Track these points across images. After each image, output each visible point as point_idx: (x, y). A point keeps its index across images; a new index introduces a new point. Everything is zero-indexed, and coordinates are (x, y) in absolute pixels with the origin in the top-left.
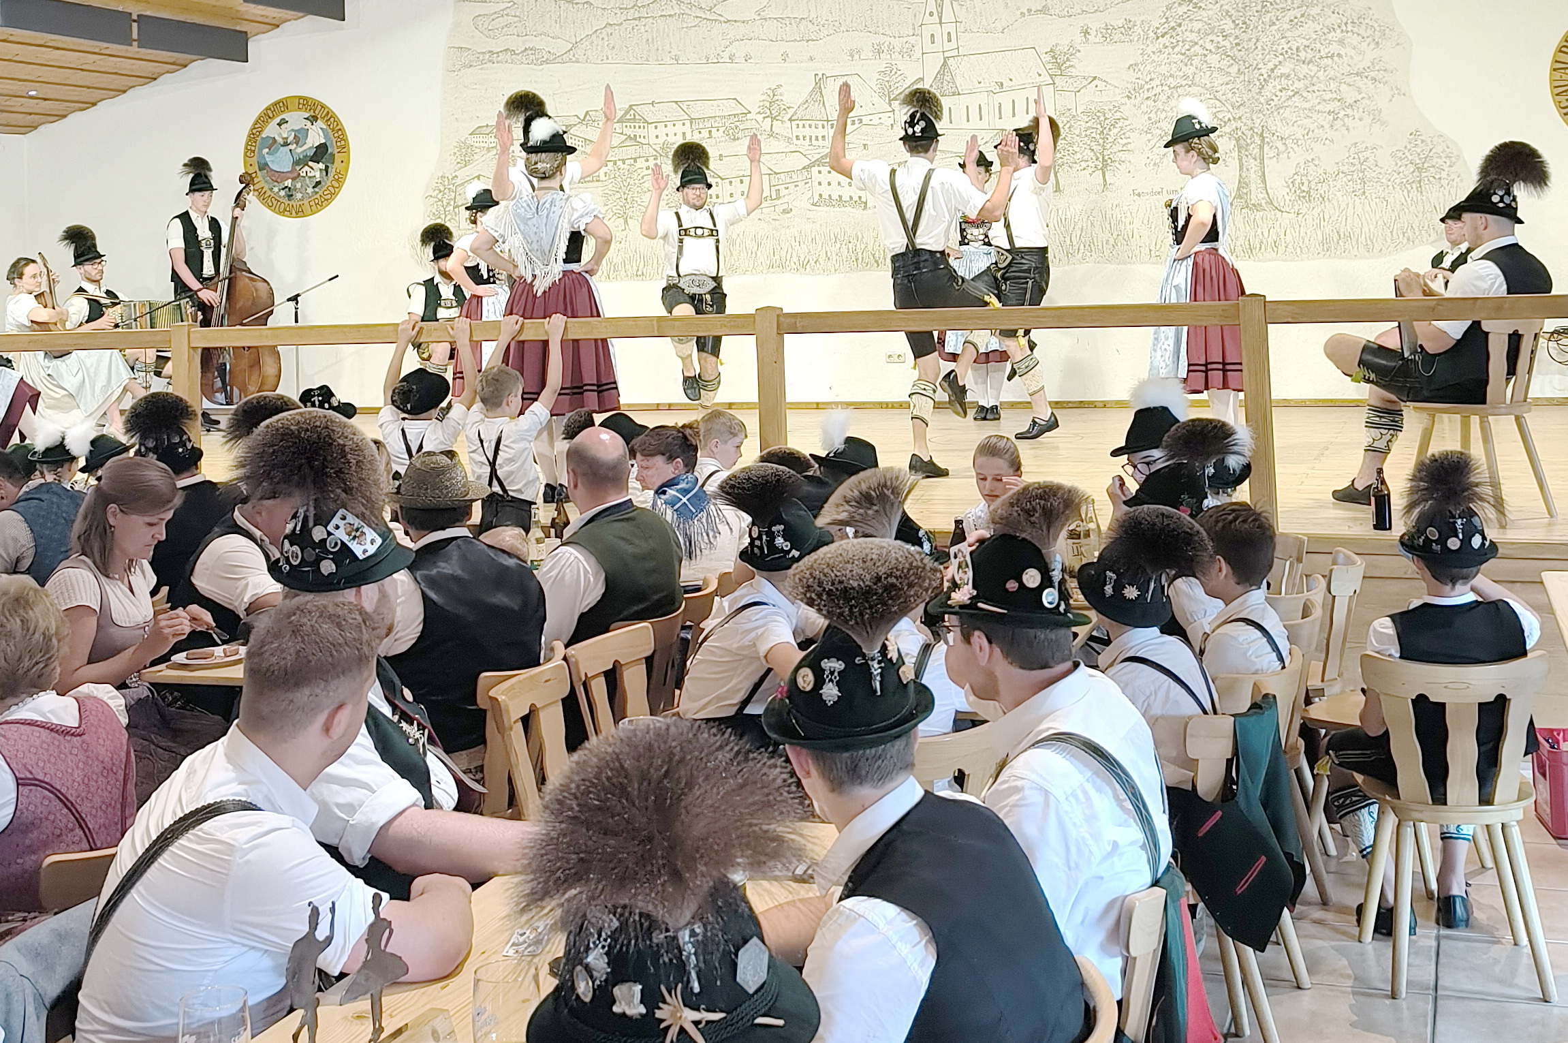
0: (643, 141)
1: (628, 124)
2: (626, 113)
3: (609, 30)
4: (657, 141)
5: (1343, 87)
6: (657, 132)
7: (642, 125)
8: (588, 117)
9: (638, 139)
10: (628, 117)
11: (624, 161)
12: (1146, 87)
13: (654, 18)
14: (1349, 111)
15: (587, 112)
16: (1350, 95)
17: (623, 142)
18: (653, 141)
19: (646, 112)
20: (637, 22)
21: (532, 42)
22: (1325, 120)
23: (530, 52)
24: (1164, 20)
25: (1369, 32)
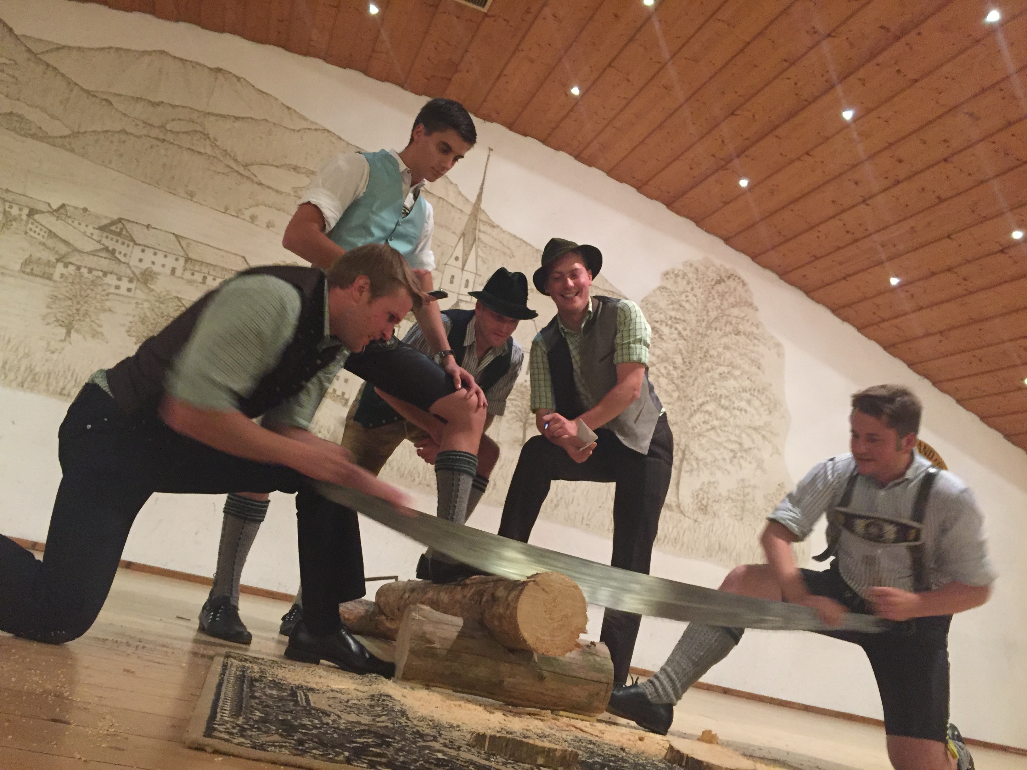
0: (123, 259)
1: (111, 236)
2: (113, 223)
3: (123, 137)
4: (139, 265)
5: (744, 436)
6: (141, 255)
7: (127, 242)
8: (62, 211)
9: (117, 255)
10: (113, 228)
11: (90, 270)
13: (180, 147)
14: (744, 454)
15: (63, 206)
16: (747, 444)
17: (97, 251)
18: (134, 262)
19: (138, 233)
20: (159, 143)
21: (21, 109)
22: (728, 455)
23: (16, 118)
25: (766, 402)
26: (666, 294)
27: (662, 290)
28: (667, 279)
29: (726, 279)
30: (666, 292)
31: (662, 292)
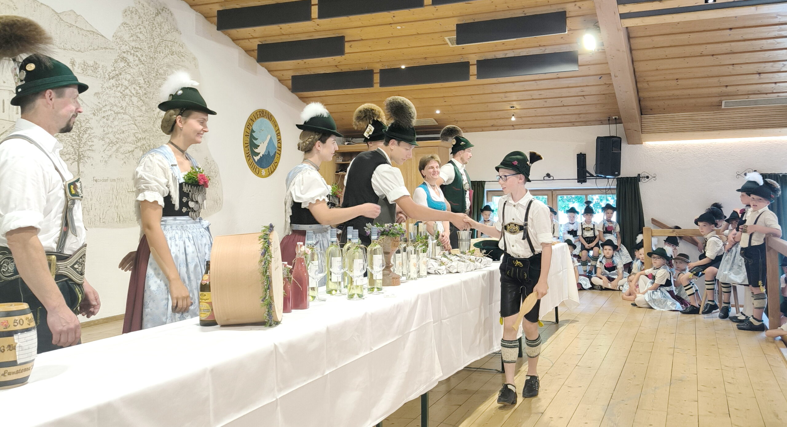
12: (104, 109)
24: (113, 69)
26: (127, 28)
27: (124, 25)
28: (126, 15)
29: (161, 11)
30: (127, 27)
31: (124, 27)
